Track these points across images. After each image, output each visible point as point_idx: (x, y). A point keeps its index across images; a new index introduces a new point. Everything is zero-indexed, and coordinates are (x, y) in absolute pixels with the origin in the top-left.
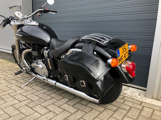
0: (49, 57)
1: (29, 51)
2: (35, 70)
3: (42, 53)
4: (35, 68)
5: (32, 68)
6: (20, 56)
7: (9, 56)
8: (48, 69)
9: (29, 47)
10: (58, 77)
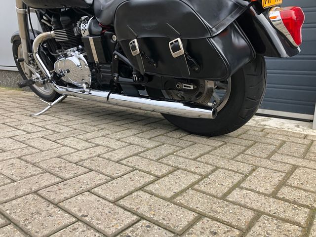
0: (91, 34)
1: (48, 36)
2: (63, 78)
3: (76, 34)
4: (63, 74)
5: (55, 73)
6: (30, 57)
7: (10, 77)
8: (91, 64)
9: (49, 25)
10: (115, 77)
